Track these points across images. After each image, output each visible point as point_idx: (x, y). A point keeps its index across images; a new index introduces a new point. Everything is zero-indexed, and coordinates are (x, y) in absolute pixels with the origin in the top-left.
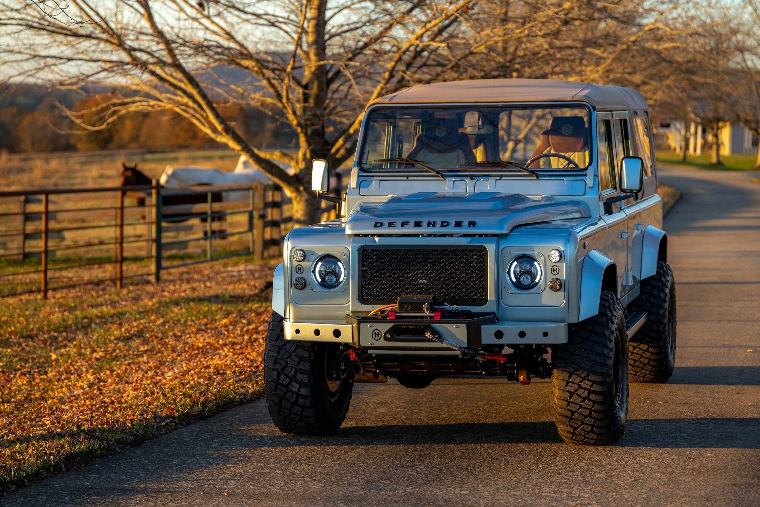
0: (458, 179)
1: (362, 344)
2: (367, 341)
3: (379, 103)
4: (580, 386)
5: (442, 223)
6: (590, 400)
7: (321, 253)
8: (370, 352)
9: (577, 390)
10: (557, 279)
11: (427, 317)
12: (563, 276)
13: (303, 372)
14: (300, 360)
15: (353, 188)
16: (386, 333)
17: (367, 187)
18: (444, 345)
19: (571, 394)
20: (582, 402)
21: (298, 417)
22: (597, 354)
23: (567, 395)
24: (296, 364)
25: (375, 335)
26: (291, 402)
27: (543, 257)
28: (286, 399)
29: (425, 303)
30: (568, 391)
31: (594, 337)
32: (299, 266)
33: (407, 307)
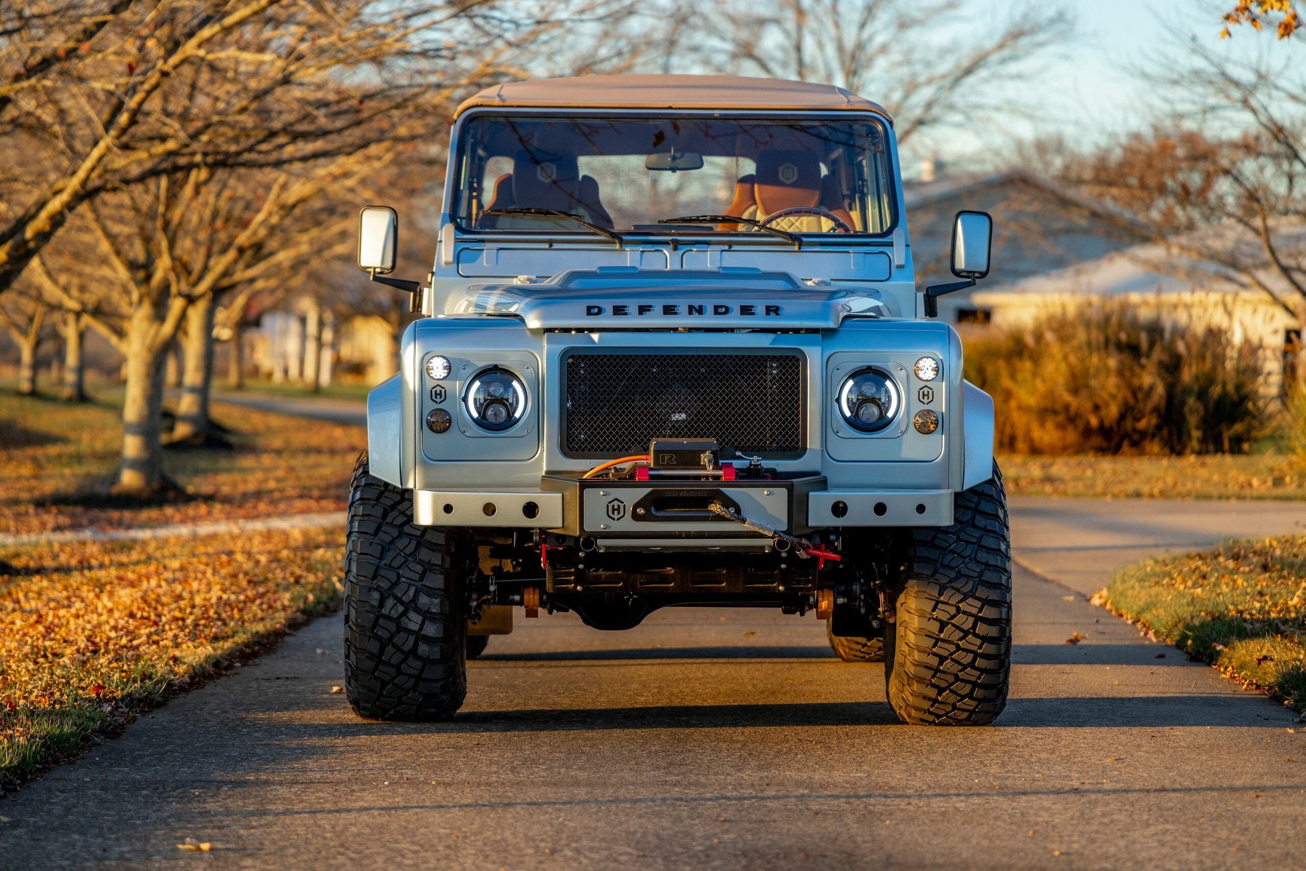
0: (649, 247)
1: (587, 528)
2: (597, 522)
3: (481, 106)
4: (958, 609)
5: (716, 308)
6: (977, 636)
7: (482, 364)
8: (600, 542)
9: (953, 617)
10: (929, 411)
11: (707, 477)
12: (941, 405)
13: (431, 592)
14: (425, 571)
15: (447, 263)
16: (636, 506)
17: (473, 260)
18: (747, 527)
19: (943, 625)
20: (961, 639)
21: (412, 681)
22: (989, 550)
23: (934, 627)
24: (417, 577)
25: (614, 510)
26: (402, 651)
27: (903, 372)
28: (394, 645)
29: (704, 452)
30: (936, 619)
31: (980, 521)
32: (438, 389)
33: (670, 459)
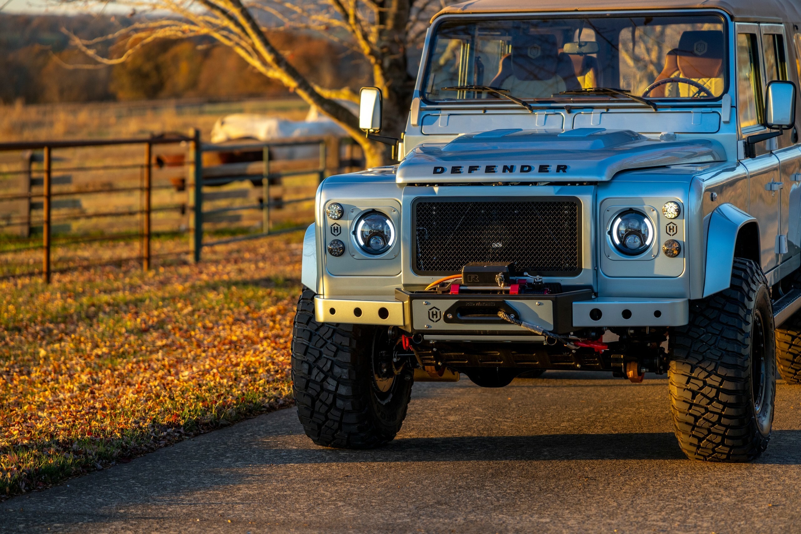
0: (552, 112)
1: (416, 328)
2: (422, 323)
3: (448, 13)
4: (705, 383)
5: (523, 167)
6: (720, 402)
7: (363, 208)
8: (426, 337)
9: (701, 388)
10: (674, 241)
11: (501, 291)
12: (681, 236)
13: (342, 365)
14: (338, 350)
15: (414, 125)
16: (447, 312)
17: (431, 123)
18: (522, 328)
20: (708, 404)
21: (337, 424)
22: (729, 340)
23: (689, 395)
24: (333, 354)
25: (433, 315)
26: (326, 405)
27: (655, 212)
28: (321, 401)
29: (498, 273)
30: (690, 390)
31: (724, 318)
32: (336, 226)
33: (475, 279)
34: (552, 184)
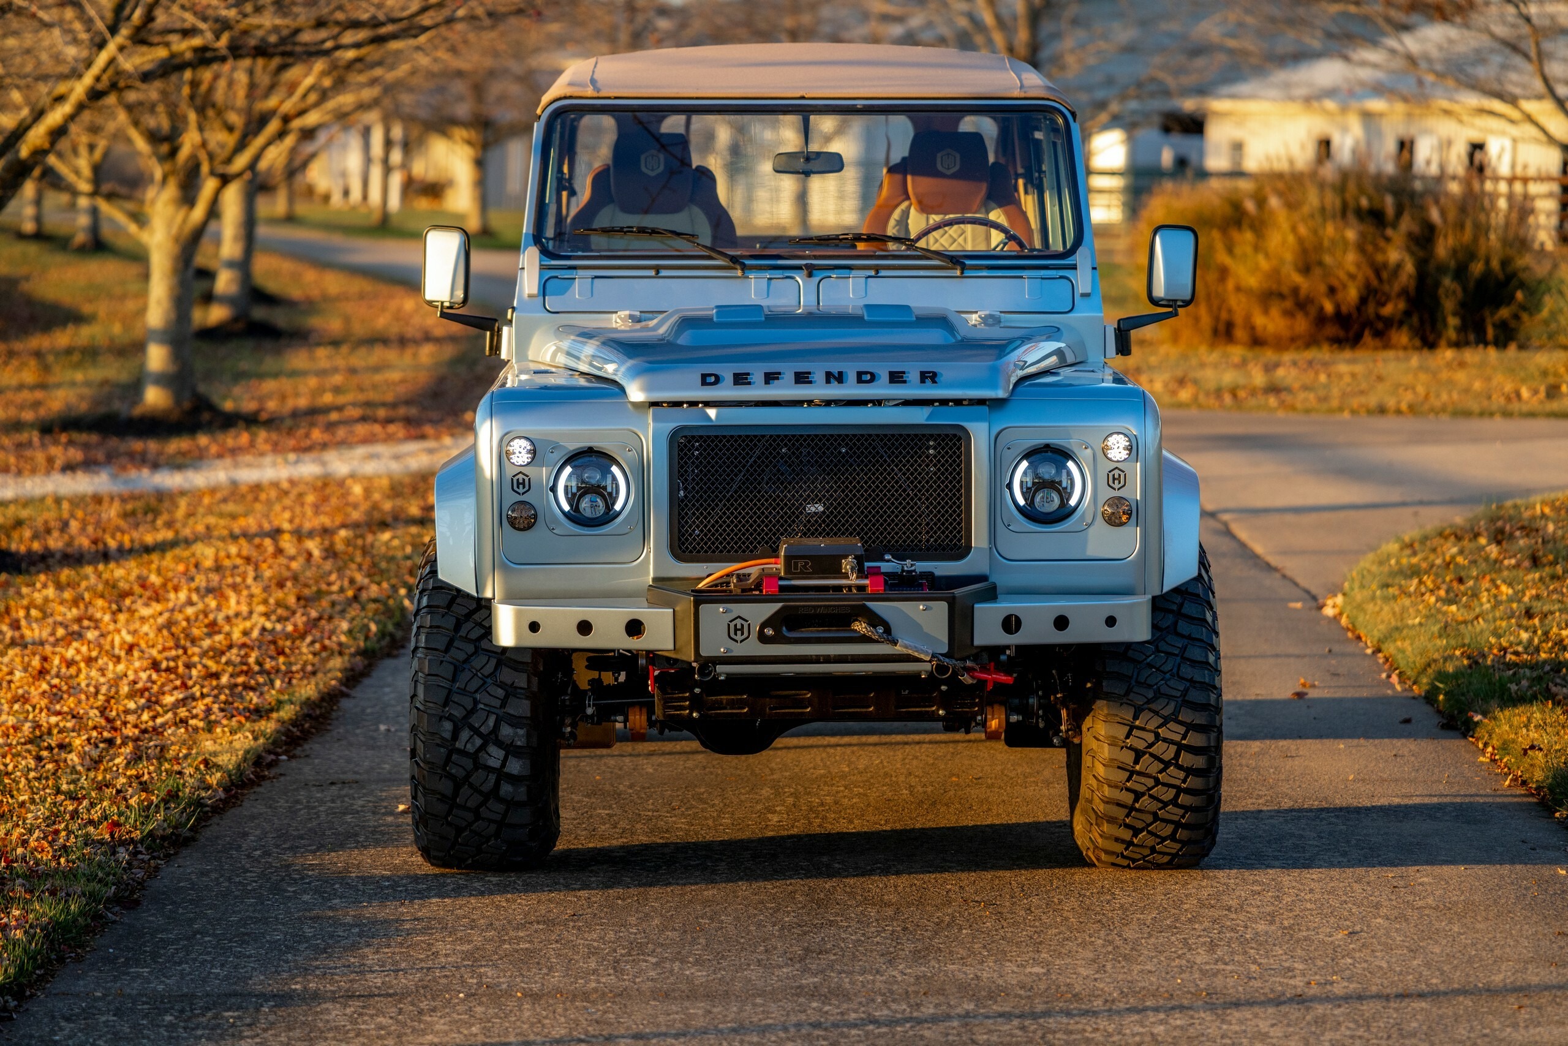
0: (778, 274)
1: (704, 653)
2: (715, 643)
3: (571, 97)
4: (1157, 735)
5: (860, 374)
6: (1180, 767)
7: (573, 446)
8: (720, 668)
9: (1151, 745)
10: (1120, 499)
11: (850, 587)
12: (1135, 491)
13: (515, 721)
14: (507, 697)
15: (530, 296)
16: (764, 626)
17: (562, 291)
18: (899, 649)
19: (1139, 755)
20: (1160, 772)
21: (493, 828)
22: (1194, 663)
23: (1128, 757)
24: (498, 703)
25: (736, 630)
26: (480, 792)
27: (1089, 451)
28: (471, 785)
29: (846, 557)
30: (1131, 748)
31: (1184, 627)
32: (521, 477)
33: (804, 566)
34: (907, 403)
